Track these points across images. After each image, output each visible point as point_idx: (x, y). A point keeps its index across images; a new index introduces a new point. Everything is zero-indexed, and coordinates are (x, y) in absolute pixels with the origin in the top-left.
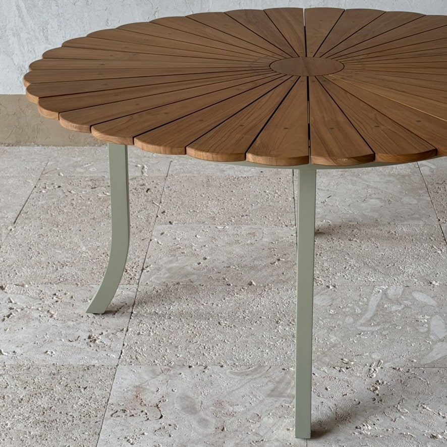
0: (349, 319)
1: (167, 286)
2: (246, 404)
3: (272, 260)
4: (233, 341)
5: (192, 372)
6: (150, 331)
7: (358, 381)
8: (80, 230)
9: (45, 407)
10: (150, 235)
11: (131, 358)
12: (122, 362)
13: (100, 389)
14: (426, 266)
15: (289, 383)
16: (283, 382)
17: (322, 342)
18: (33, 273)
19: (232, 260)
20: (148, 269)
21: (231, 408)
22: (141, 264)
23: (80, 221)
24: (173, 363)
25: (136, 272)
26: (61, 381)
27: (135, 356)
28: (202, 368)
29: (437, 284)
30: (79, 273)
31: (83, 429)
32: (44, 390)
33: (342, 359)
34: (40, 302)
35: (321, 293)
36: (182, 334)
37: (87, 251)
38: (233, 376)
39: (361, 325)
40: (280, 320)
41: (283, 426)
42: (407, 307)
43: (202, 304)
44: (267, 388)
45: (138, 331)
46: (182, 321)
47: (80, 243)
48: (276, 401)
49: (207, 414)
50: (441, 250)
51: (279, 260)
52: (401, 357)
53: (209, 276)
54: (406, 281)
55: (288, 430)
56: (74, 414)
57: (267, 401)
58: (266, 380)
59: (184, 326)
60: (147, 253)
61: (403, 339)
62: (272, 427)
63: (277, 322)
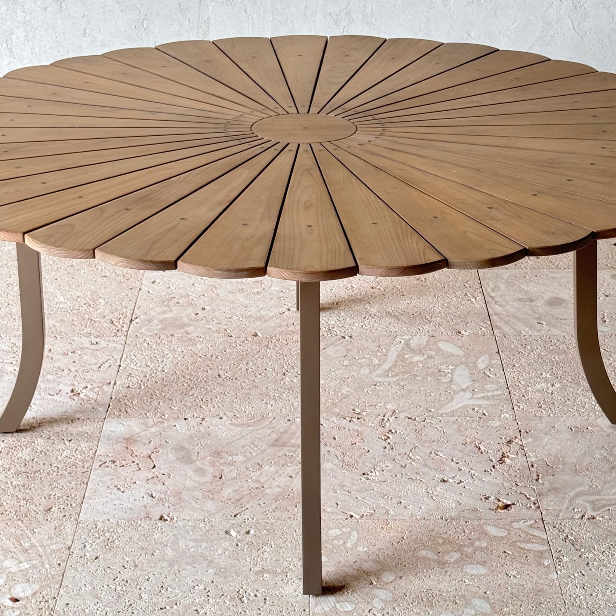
0: (364, 371)
1: (159, 338)
2: (247, 454)
3: (282, 310)
4: (234, 394)
5: (188, 424)
6: (141, 384)
7: (369, 430)
8: (56, 279)
9: (27, 459)
10: (140, 284)
11: (120, 411)
12: (110, 414)
13: (87, 442)
14: (457, 315)
15: (295, 434)
16: (287, 432)
17: (333, 393)
18: (4, 326)
19: (235, 311)
20: (138, 320)
21: (231, 458)
22: (129, 315)
23: (55, 269)
24: (167, 416)
25: (124, 323)
26: (42, 434)
27: (125, 409)
28: (199, 420)
29: (467, 333)
30: (57, 325)
31: (69, 479)
32: (24, 443)
33: (354, 410)
34: (14, 355)
35: (335, 344)
36: (176, 387)
37: (66, 301)
38: (233, 427)
39: (378, 376)
40: (287, 371)
41: (286, 473)
42: (430, 357)
43: (200, 357)
44: (269, 438)
45: (127, 385)
46: (177, 374)
47: (57, 293)
48: (279, 451)
49: (203, 464)
50: (475, 298)
51: (289, 310)
52: (418, 407)
53: (208, 327)
54: (432, 331)
55: (291, 477)
56: (59, 466)
57: (270, 451)
58: (269, 431)
59: (179, 379)
60: (135, 303)
61: (422, 389)
62: (274, 474)
63: (284, 374)
